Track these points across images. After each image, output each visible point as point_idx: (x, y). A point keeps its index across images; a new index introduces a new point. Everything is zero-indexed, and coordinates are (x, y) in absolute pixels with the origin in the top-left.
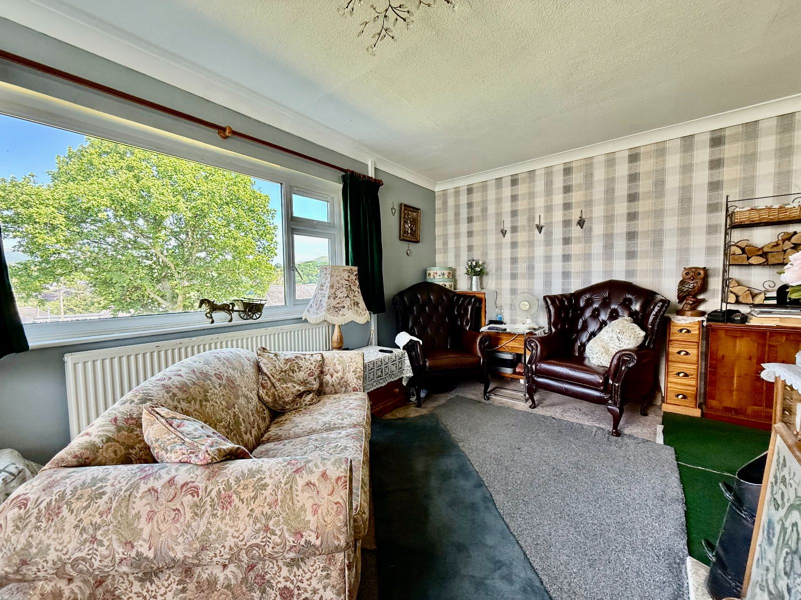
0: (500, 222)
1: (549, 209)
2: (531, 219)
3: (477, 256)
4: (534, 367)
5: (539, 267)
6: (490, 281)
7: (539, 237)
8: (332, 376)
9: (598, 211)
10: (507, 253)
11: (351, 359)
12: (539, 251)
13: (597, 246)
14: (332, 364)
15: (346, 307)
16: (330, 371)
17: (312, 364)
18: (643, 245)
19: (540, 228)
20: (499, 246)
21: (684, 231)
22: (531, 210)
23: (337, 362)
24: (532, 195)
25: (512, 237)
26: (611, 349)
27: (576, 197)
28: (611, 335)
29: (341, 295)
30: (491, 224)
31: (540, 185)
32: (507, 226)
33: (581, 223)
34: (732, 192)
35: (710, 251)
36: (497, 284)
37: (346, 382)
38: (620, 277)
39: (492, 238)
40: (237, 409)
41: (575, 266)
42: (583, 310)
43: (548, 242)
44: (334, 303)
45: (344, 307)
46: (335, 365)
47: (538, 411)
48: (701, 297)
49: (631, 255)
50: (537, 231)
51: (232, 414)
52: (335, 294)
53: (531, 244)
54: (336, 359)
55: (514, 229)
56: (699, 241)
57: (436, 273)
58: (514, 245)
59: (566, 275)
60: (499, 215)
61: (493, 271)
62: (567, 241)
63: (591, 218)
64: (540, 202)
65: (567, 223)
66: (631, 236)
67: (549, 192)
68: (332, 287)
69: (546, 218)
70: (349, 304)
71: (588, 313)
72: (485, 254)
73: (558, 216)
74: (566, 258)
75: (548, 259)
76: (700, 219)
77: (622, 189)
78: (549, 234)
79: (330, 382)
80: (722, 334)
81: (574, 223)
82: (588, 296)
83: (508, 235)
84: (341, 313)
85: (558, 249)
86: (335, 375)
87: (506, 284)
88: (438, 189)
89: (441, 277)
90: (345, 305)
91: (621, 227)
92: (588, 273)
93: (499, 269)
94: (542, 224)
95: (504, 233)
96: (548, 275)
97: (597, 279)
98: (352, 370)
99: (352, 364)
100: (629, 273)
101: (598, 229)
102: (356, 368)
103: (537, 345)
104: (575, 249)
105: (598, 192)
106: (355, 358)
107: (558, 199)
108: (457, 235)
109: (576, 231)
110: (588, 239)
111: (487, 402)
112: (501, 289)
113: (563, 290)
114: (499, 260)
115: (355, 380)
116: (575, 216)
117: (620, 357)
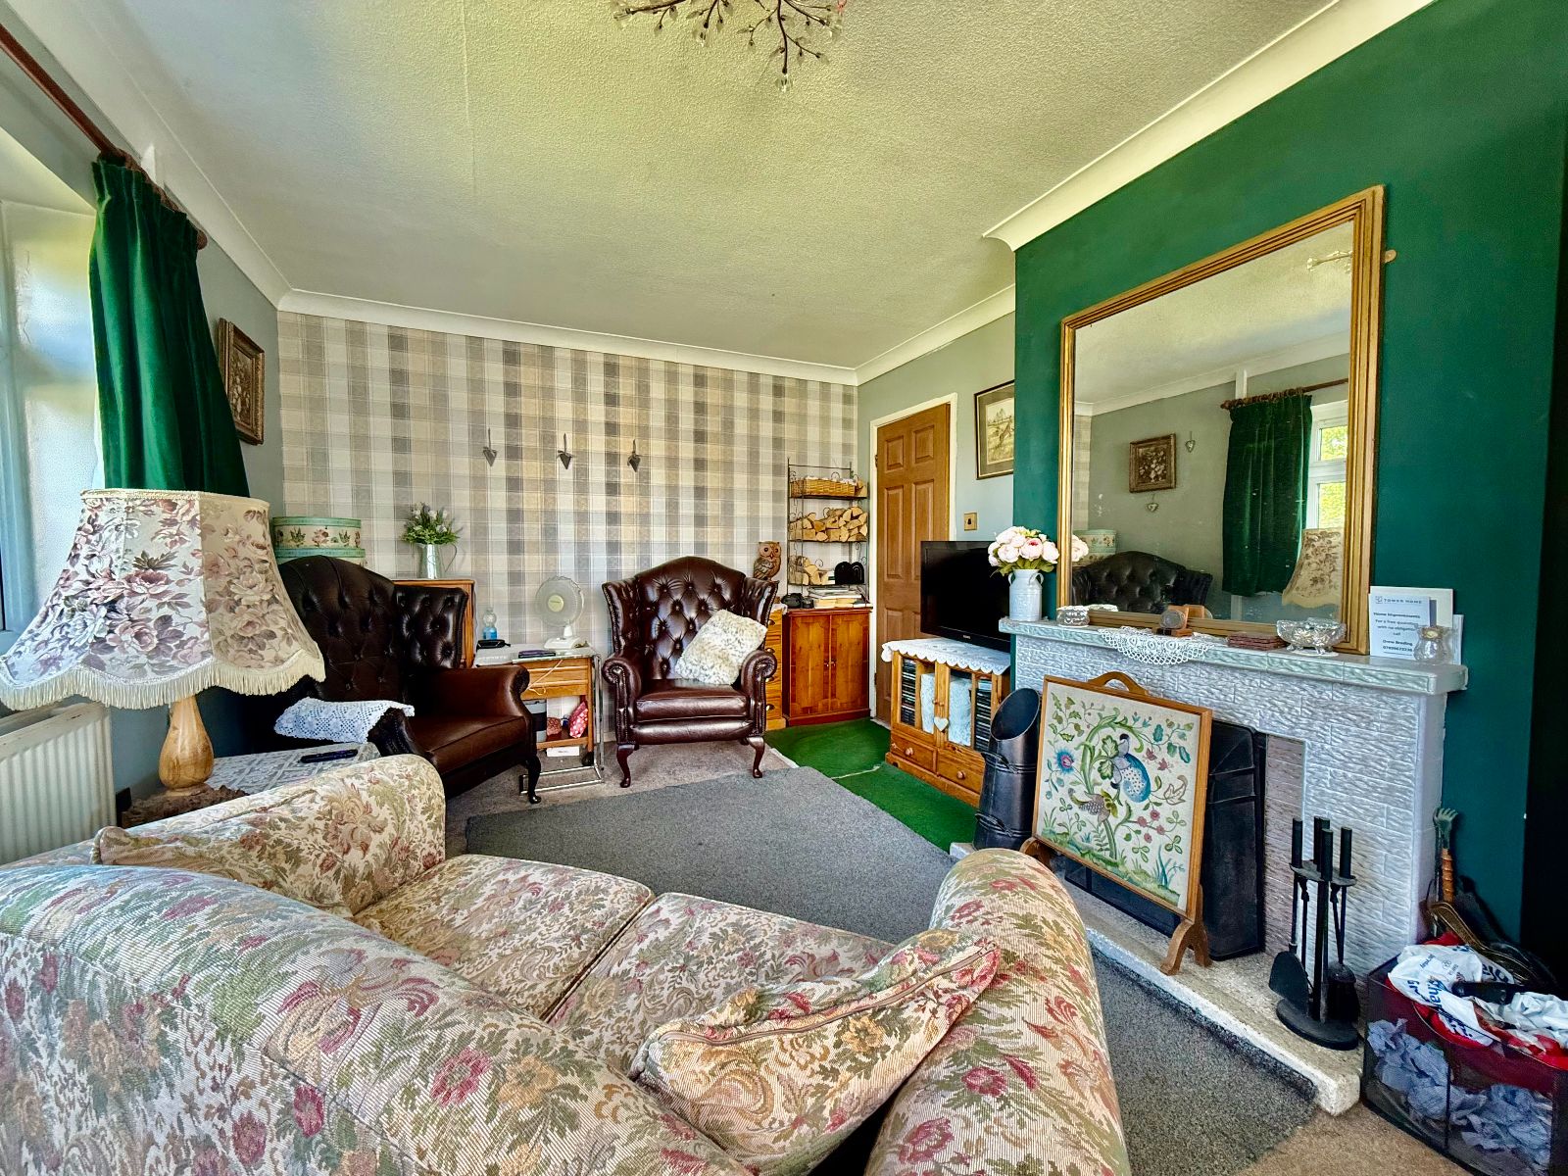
0: (478, 431)
1: (581, 426)
2: (548, 438)
4: (631, 710)
5: (567, 531)
6: (459, 557)
7: (565, 475)
8: (365, 848)
9: (657, 448)
10: (498, 499)
11: (408, 777)
12: (565, 502)
13: (658, 504)
14: (359, 813)
16: (358, 835)
18: (713, 506)
19: (566, 459)
20: (479, 483)
22: (548, 423)
23: (372, 800)
24: (548, 393)
25: (508, 468)
27: (626, 415)
30: (459, 432)
31: (563, 380)
32: (498, 440)
33: (634, 462)
36: (475, 562)
37: (407, 849)
38: (687, 551)
39: (461, 465)
41: (627, 533)
42: (656, 605)
43: (582, 486)
44: (234, 624)
45: (272, 635)
46: (367, 809)
49: (700, 521)
50: (559, 464)
52: (230, 594)
53: (549, 485)
54: (364, 795)
55: (513, 453)
58: (514, 484)
59: (613, 547)
60: (477, 417)
61: (467, 534)
62: (612, 489)
63: (647, 457)
64: (564, 410)
65: (612, 458)
66: (700, 492)
67: (580, 396)
68: (211, 568)
69: (577, 441)
71: (664, 613)
72: (444, 496)
73: (597, 443)
74: (613, 518)
75: (582, 517)
77: (687, 421)
78: (582, 474)
79: (361, 870)
81: (624, 460)
82: (663, 581)
83: (500, 462)
84: (268, 654)
85: (598, 502)
86: (376, 839)
87: (499, 563)
90: (273, 628)
91: (687, 478)
92: (645, 545)
93: (481, 531)
94: (570, 450)
95: (490, 455)
96: (582, 547)
97: (658, 559)
98: (420, 807)
99: (415, 792)
100: (700, 545)
101: (658, 476)
102: (430, 799)
103: (625, 671)
104: (627, 503)
105: (657, 418)
107: (597, 413)
109: (626, 475)
110: (644, 488)
112: (486, 574)
113: (610, 573)
114: (480, 513)
115: (430, 831)
116: (625, 449)
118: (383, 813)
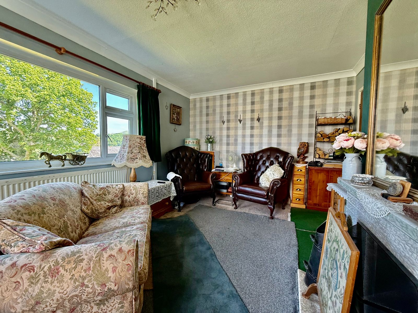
0: (221, 117)
1: (244, 112)
2: (236, 116)
3: (210, 133)
4: (236, 188)
5: (240, 140)
6: (217, 146)
7: (240, 125)
8: (129, 197)
9: (266, 115)
10: (225, 133)
11: (141, 187)
12: (240, 132)
13: (265, 131)
14: (129, 190)
15: (138, 158)
16: (128, 194)
17: (117, 190)
18: (284, 131)
19: (240, 121)
20: (221, 129)
21: (300, 126)
22: (237, 112)
23: (132, 189)
24: (237, 105)
25: (227, 125)
26: (270, 179)
27: (257, 107)
28: (270, 172)
29: (135, 152)
30: (218, 117)
31: (240, 101)
32: (225, 119)
33: (258, 120)
34: (318, 110)
35: (310, 135)
36: (220, 148)
37: (138, 200)
38: (275, 146)
39: (218, 125)
40: (66, 218)
41: (256, 140)
42: (259, 161)
43: (244, 128)
44: (131, 156)
45: (137, 158)
46: (131, 190)
47: (238, 210)
48: (306, 155)
49: (279, 136)
50: (239, 122)
51: (62, 221)
52: (132, 151)
53: (236, 128)
54: (132, 187)
55: (228, 121)
56: (305, 131)
57: (190, 142)
58: (228, 129)
59: (252, 144)
60: (221, 113)
61: (218, 141)
62: (252, 128)
63: (263, 118)
64: (240, 108)
65: (252, 119)
66: (279, 127)
67: (244, 104)
68: (130, 147)
69: (243, 116)
70: (140, 156)
71: (261, 163)
72: (214, 133)
73: (248, 116)
74: (252, 136)
75: (244, 136)
76: (306, 121)
77: (276, 105)
78: (244, 124)
79: (128, 201)
80: (314, 171)
81: (256, 119)
82: (261, 154)
83: (226, 123)
84: (135, 161)
85: (248, 132)
86: (131, 196)
87: (224, 148)
88: (191, 98)
89: (193, 143)
90: (138, 157)
91: (275, 123)
92: (261, 144)
93: (221, 140)
94: (241, 119)
95: (223, 122)
96: (244, 144)
97: (265, 147)
98: (141, 193)
99: (141, 189)
100: (279, 144)
101: (266, 123)
102: (144, 192)
103: (238, 178)
104: (256, 132)
105: (266, 106)
106: (143, 186)
107: (249, 108)
108: (201, 122)
109: (256, 123)
110: (261, 127)
111: (214, 207)
112: (222, 150)
113: (250, 151)
114: (221, 136)
115: (143, 198)
116: (256, 117)
117: (274, 182)
118: (134, 192)
